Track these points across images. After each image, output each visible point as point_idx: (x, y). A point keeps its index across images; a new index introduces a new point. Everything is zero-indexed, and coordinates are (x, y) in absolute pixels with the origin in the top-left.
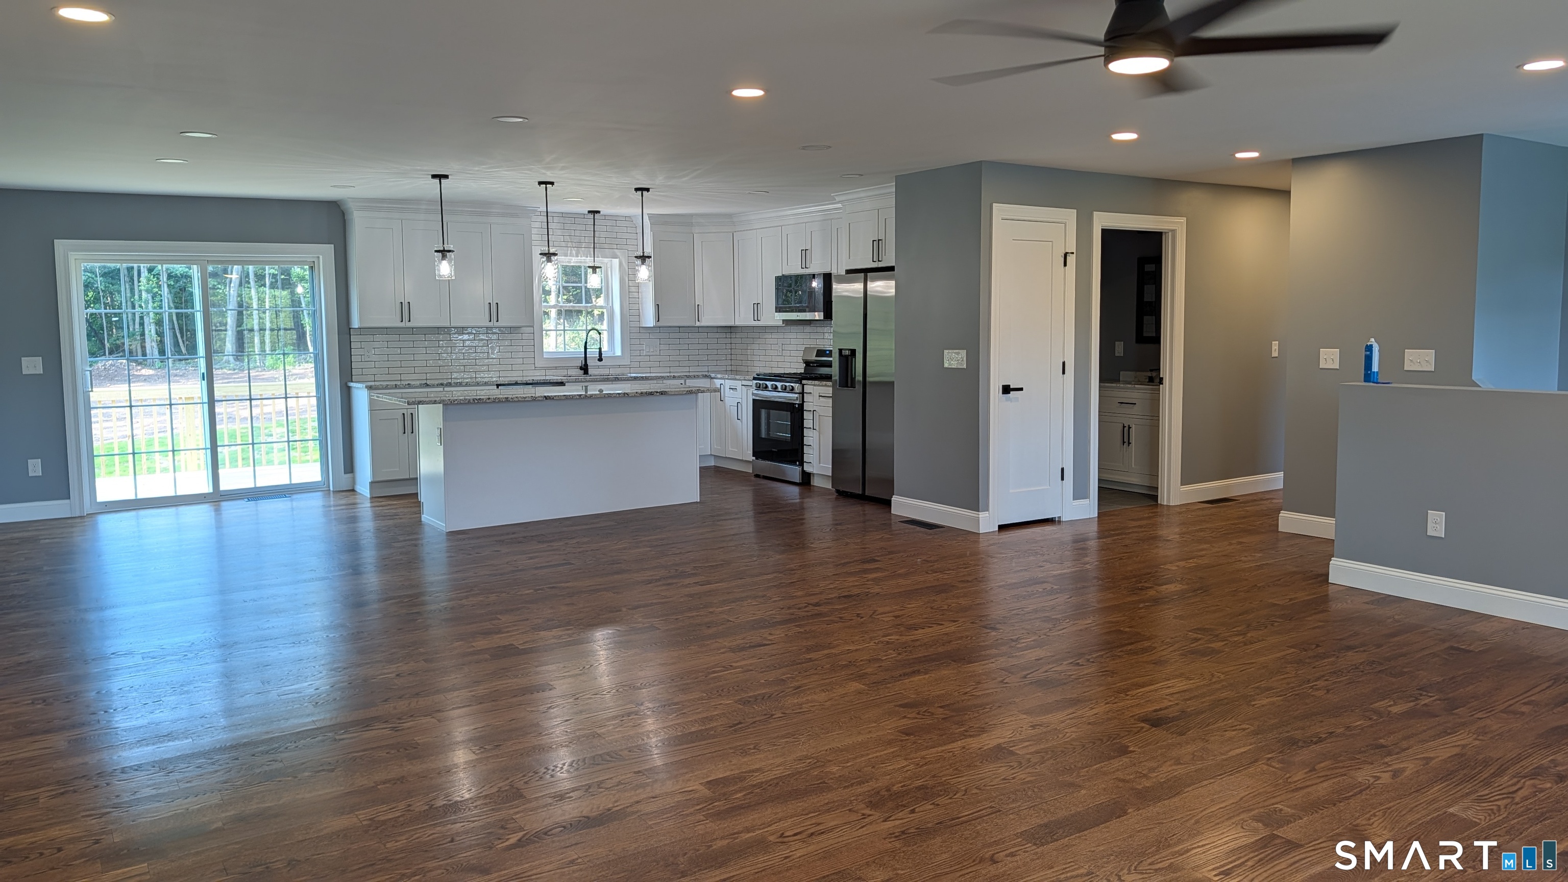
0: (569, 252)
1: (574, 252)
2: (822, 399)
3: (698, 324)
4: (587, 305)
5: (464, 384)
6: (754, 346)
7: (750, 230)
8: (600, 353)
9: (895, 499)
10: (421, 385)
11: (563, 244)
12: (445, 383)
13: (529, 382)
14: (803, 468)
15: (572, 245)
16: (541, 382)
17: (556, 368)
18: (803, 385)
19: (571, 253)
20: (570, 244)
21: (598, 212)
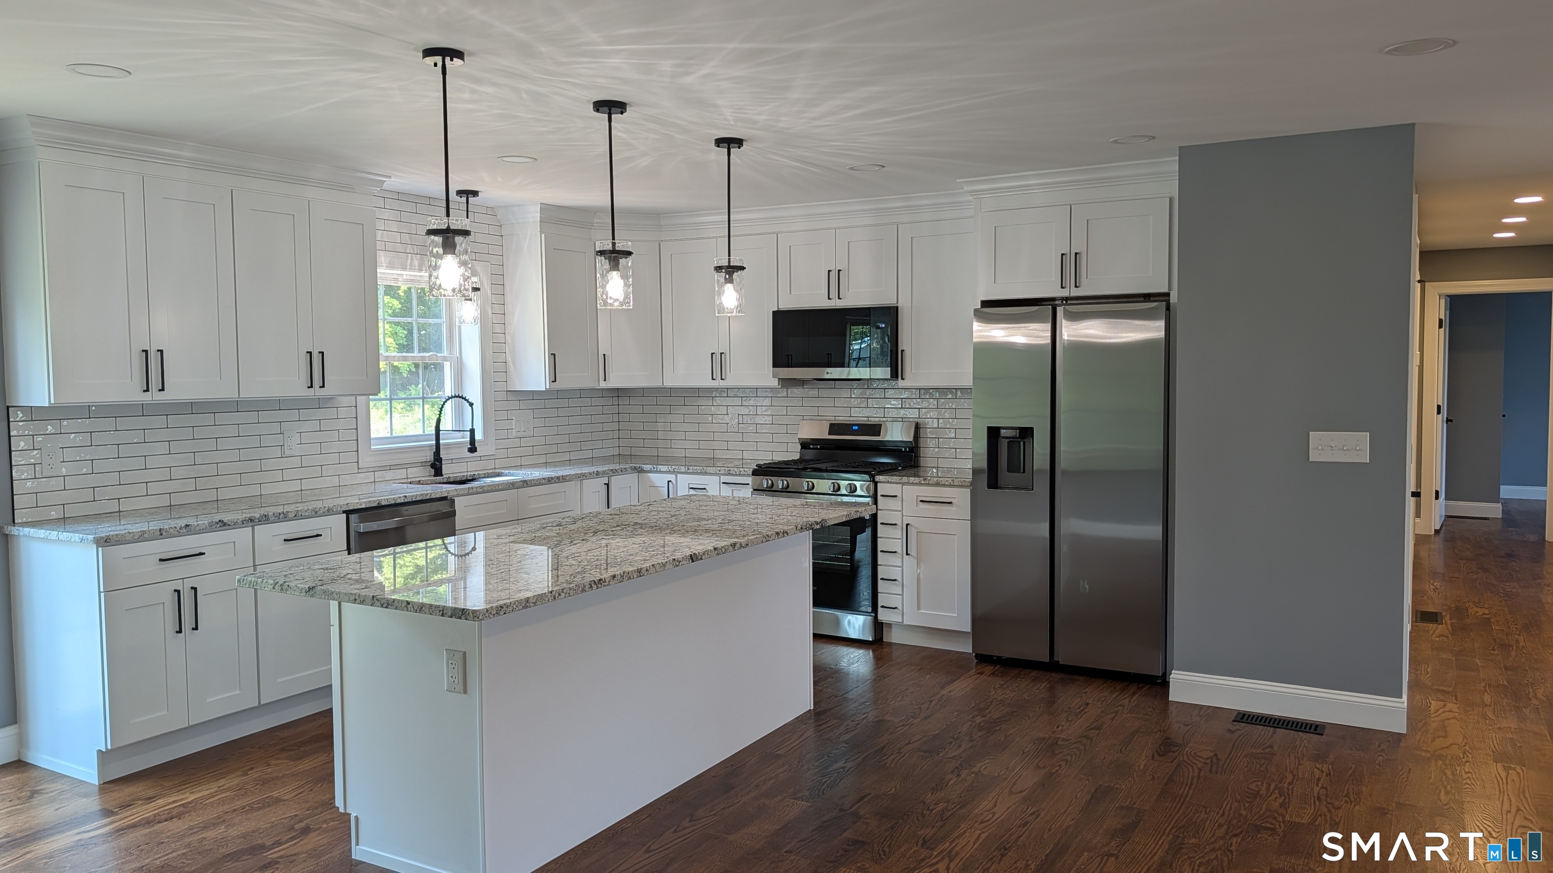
0: (409, 261)
1: (416, 263)
2: (922, 505)
3: (603, 385)
4: (422, 354)
5: (291, 515)
6: (670, 418)
7: (698, 239)
8: (473, 440)
9: (1177, 677)
10: (211, 525)
11: (400, 247)
12: (257, 516)
13: (399, 501)
14: (876, 617)
15: (413, 250)
16: (418, 499)
17: (390, 467)
18: (876, 483)
19: (411, 265)
20: (409, 249)
21: (475, 193)
